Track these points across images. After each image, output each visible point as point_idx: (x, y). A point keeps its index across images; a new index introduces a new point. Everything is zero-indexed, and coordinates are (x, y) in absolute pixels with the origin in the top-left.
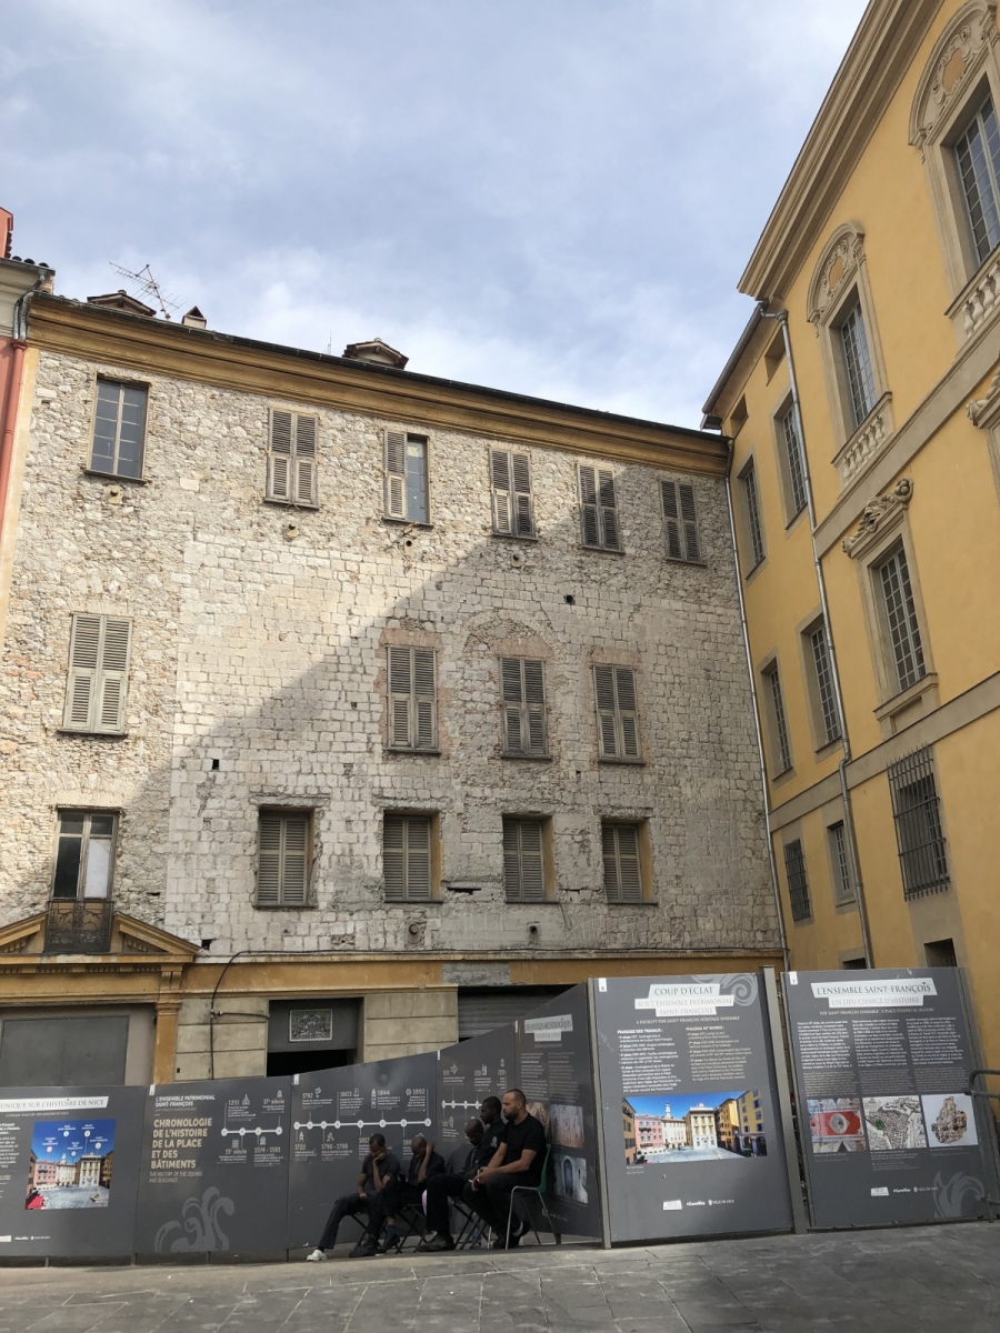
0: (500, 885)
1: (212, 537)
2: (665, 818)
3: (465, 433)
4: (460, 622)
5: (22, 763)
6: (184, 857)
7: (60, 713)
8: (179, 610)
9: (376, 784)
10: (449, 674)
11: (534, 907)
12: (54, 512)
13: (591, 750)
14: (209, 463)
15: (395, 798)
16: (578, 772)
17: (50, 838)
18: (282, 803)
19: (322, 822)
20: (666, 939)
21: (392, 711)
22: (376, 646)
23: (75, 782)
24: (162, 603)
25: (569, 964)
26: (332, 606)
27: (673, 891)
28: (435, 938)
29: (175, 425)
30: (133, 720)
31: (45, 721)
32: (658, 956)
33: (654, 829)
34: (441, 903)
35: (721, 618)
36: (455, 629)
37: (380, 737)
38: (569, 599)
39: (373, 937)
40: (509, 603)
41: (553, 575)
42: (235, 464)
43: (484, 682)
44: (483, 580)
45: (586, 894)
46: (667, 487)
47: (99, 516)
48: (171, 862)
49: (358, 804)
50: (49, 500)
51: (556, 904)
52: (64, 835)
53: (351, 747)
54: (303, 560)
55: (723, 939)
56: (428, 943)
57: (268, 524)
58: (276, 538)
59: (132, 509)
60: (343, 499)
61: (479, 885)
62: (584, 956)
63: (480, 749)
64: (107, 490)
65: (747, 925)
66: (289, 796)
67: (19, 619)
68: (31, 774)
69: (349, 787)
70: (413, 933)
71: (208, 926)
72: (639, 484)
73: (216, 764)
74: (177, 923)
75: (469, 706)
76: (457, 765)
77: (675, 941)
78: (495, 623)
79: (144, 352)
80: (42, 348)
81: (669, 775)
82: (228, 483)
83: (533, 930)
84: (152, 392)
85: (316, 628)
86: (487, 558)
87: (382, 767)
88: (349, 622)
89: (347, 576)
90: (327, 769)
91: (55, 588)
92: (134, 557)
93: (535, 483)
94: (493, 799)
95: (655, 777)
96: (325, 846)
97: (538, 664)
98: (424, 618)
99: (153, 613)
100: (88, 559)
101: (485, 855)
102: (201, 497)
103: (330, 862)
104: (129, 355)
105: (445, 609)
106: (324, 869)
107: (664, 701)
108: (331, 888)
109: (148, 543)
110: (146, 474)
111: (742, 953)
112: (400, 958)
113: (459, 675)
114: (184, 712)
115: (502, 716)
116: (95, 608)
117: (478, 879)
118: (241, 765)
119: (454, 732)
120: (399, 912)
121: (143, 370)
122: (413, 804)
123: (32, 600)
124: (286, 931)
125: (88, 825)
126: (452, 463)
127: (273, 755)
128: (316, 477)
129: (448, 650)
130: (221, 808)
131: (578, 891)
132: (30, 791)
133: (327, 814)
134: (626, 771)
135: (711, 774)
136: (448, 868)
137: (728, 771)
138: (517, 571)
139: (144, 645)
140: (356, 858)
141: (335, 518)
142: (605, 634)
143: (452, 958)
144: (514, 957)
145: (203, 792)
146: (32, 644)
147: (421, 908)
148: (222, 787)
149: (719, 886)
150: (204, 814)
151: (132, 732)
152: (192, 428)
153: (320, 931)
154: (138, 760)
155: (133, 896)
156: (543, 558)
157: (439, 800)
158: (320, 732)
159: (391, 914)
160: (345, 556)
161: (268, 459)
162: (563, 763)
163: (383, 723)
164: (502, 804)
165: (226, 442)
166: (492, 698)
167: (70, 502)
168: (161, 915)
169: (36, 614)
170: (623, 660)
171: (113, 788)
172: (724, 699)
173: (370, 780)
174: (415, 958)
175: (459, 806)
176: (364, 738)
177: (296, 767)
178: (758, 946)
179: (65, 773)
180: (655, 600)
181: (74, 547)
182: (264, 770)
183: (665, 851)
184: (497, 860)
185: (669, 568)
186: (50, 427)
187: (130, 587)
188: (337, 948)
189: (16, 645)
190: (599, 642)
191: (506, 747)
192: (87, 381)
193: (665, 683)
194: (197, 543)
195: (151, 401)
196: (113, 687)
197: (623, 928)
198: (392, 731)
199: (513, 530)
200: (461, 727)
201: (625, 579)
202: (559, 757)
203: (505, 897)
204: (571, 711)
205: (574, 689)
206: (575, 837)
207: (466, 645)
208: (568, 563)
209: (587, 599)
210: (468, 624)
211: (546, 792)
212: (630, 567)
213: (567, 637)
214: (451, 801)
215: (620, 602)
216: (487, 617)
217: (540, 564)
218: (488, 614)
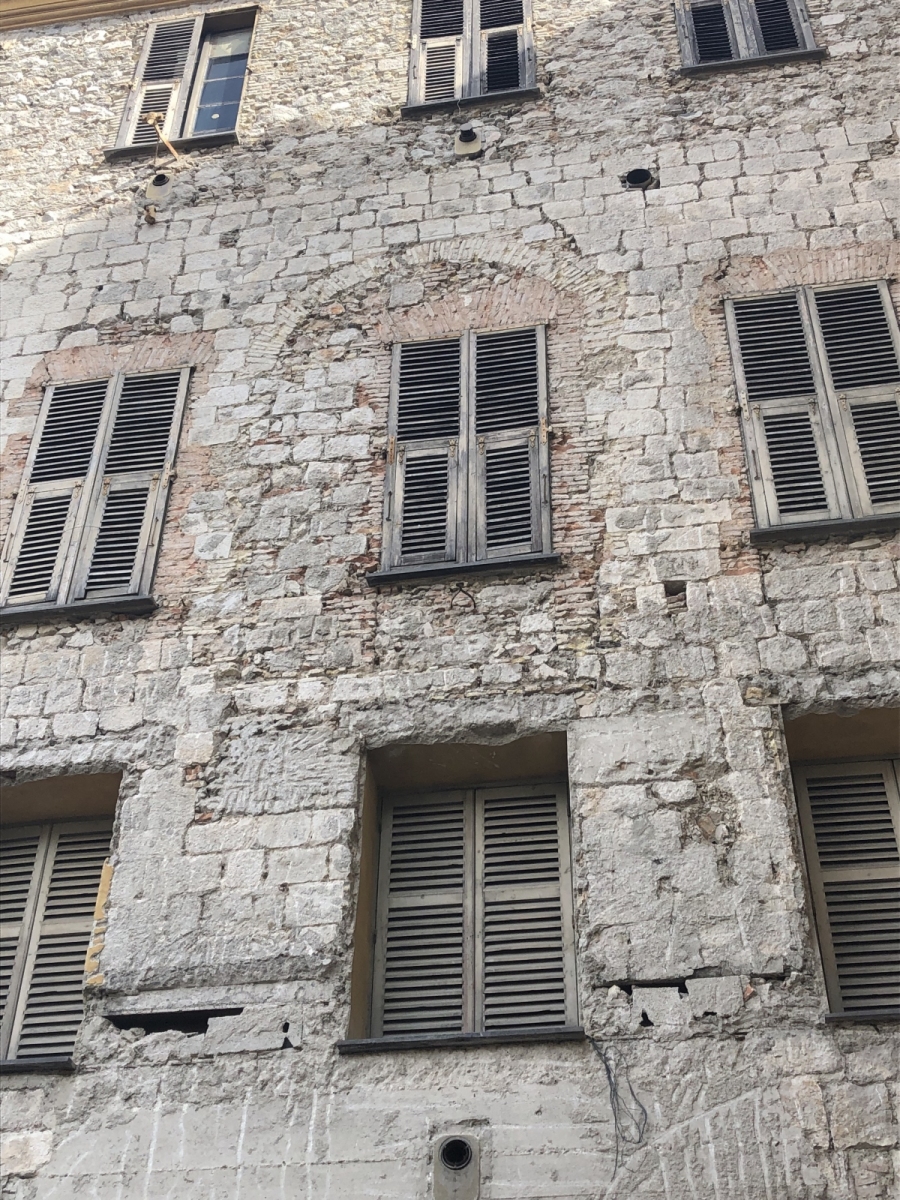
4: (279, 297)
10: (225, 413)
13: (726, 514)
16: (674, 589)
21: (20, 526)
22: (16, 391)
34: (69, 1071)
36: (256, 314)
38: (639, 179)
40: (437, 229)
41: (586, 148)
43: (337, 412)
44: (361, 201)
45: (721, 995)
51: (573, 1039)
61: (237, 996)
63: (298, 576)
75: (277, 476)
76: (211, 629)
78: (392, 278)
83: (456, 1154)
86: (383, 159)
93: (539, 5)
94: (330, 707)
97: (529, 336)
98: (171, 306)
101: (269, 887)
105: (239, 280)
113: (256, 410)
115: (388, 482)
117: (234, 975)
119: (213, 545)
126: (314, 30)
129: (232, 361)
131: (680, 984)
138: (472, 163)
142: (769, 224)
156: (555, 121)
157: (125, 734)
162: (612, 573)
164: (361, 716)
166: (358, 445)
170: (842, 271)
175: (196, 743)
184: (322, 902)
190: (738, 248)
191: (391, 555)
199: (469, 93)
200: (242, 531)
201: (838, 103)
202: (597, 551)
203: (340, 1033)
204: (641, 428)
205: (656, 371)
206: (662, 789)
207: (291, 342)
208: (635, 115)
209: (701, 166)
210: (305, 295)
211: (538, 660)
212: (848, 77)
213: (631, 260)
214: (169, 733)
215: (818, 148)
216: (367, 270)
217: (547, 134)
218: (372, 263)
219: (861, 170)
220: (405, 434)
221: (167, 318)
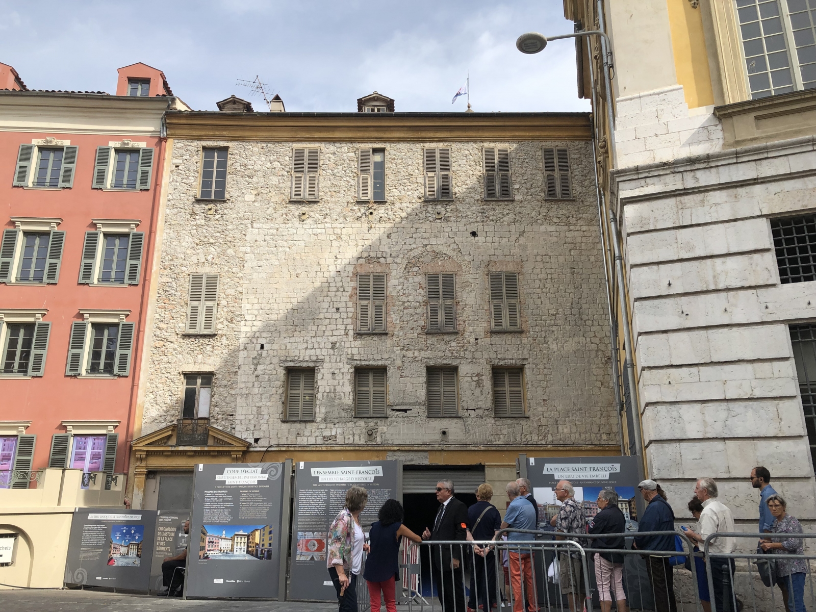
0: (424, 407)
1: (261, 224)
2: (536, 365)
3: (408, 142)
4: (402, 256)
5: (166, 351)
6: (245, 396)
7: (184, 325)
8: (244, 267)
9: (350, 353)
10: (394, 287)
11: (445, 419)
12: (181, 223)
13: (486, 325)
14: (260, 185)
15: (361, 360)
16: (476, 339)
17: (180, 388)
18: (297, 365)
19: (319, 375)
20: (535, 438)
21: (359, 311)
22: (351, 275)
23: (191, 360)
24: (235, 264)
25: (466, 452)
26: (326, 255)
27: (540, 409)
28: (383, 437)
29: (242, 167)
30: (220, 326)
31: (176, 330)
32: (527, 449)
33: (528, 372)
34: (387, 418)
35: (585, 233)
36: (398, 260)
37: (352, 326)
38: (474, 234)
39: (347, 437)
40: (433, 241)
41: (463, 220)
42: (274, 183)
43: (416, 290)
44: (417, 229)
45: (480, 412)
46: (548, 153)
47: (203, 222)
48: (239, 398)
49: (339, 364)
50: (179, 217)
51: (460, 417)
52: (188, 386)
53: (335, 333)
54: (310, 231)
55: (575, 438)
56: (379, 440)
57: (291, 214)
58: (296, 221)
59: (220, 216)
60: (334, 193)
61: (411, 408)
62: (476, 449)
63: (412, 329)
64: (207, 207)
65: (595, 429)
66: (302, 361)
67: (165, 279)
68: (170, 357)
69: (334, 355)
70: (371, 434)
71: (257, 431)
72: (527, 153)
73: (262, 347)
74: (241, 430)
75: (406, 304)
76: (398, 339)
77: (541, 440)
78: (424, 254)
79: (225, 130)
80: (175, 139)
81: (541, 337)
82: (270, 194)
83: (444, 433)
84: (230, 151)
85: (317, 268)
86: (420, 215)
87: (353, 343)
88: (335, 263)
89: (335, 237)
90: (322, 345)
91: (181, 262)
92: (221, 241)
93: (453, 165)
94: (420, 358)
95: (531, 339)
96: (320, 387)
97: (451, 276)
98: (379, 256)
99: (230, 270)
100: (197, 245)
101: (414, 390)
102: (256, 204)
103: (323, 396)
104: (217, 133)
105: (393, 249)
106: (319, 400)
107: (539, 291)
108: (323, 410)
109: (228, 233)
110: (227, 196)
111: (588, 448)
112: (361, 448)
113: (400, 287)
114: (246, 320)
115: (427, 309)
116: (201, 270)
117: (410, 404)
118: (275, 346)
119: (396, 320)
120: (362, 423)
121: (225, 140)
122: (371, 363)
123: (171, 269)
124: (298, 434)
125: (199, 381)
126: (400, 161)
127: (292, 340)
128: (318, 183)
129: (394, 273)
130: (265, 369)
131: (474, 410)
132: (169, 365)
133: (322, 370)
134: (510, 337)
135: (572, 335)
136: (391, 398)
137: (585, 332)
138: (440, 221)
139: (226, 287)
140: (338, 394)
141: (329, 205)
142: (499, 252)
143: (392, 448)
144: (430, 448)
145: (255, 361)
146: (171, 292)
147: (375, 420)
148: (265, 358)
149: (575, 405)
150: (256, 373)
151: (220, 332)
152: (251, 167)
153: (317, 434)
154: (223, 347)
155: (220, 416)
156: (457, 210)
157: (387, 359)
158: (318, 326)
159: (357, 424)
160: (334, 226)
161: (292, 177)
162: (466, 334)
163: (354, 318)
164: (425, 360)
165: (269, 171)
166: (421, 299)
167: (189, 216)
168: (234, 426)
169: (173, 276)
170: (510, 268)
171: (210, 362)
172: (584, 286)
173: (346, 350)
174: (369, 448)
175: (399, 362)
176: (343, 327)
177: (305, 346)
178: (603, 443)
179: (186, 355)
180: (535, 227)
181: (191, 240)
182: (288, 348)
183: (536, 385)
184: (422, 393)
185: (547, 205)
186: (179, 179)
187: (219, 257)
188: (326, 443)
189: (163, 293)
190: (493, 258)
191: (429, 327)
192: (197, 151)
193: (540, 280)
194: (253, 229)
195: (229, 156)
196: (209, 310)
197: (505, 432)
198: (359, 322)
199: (438, 196)
200: (401, 317)
201: (514, 216)
202: (464, 330)
203: (427, 414)
204: (473, 303)
205: (475, 289)
206: (473, 378)
207: (405, 269)
208: (474, 212)
209: (486, 232)
210: (407, 256)
211: (454, 352)
212: (518, 208)
213: (471, 258)
214: (394, 360)
215: (510, 231)
216: (419, 251)
217: (455, 214)
218: (420, 249)
219: (517, 240)
220: (430, 298)
221: (379, 258)
